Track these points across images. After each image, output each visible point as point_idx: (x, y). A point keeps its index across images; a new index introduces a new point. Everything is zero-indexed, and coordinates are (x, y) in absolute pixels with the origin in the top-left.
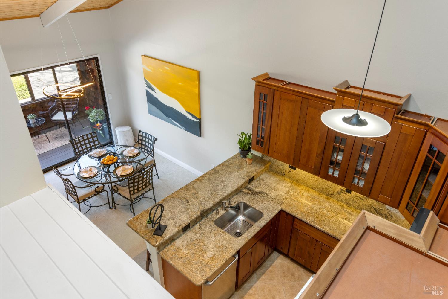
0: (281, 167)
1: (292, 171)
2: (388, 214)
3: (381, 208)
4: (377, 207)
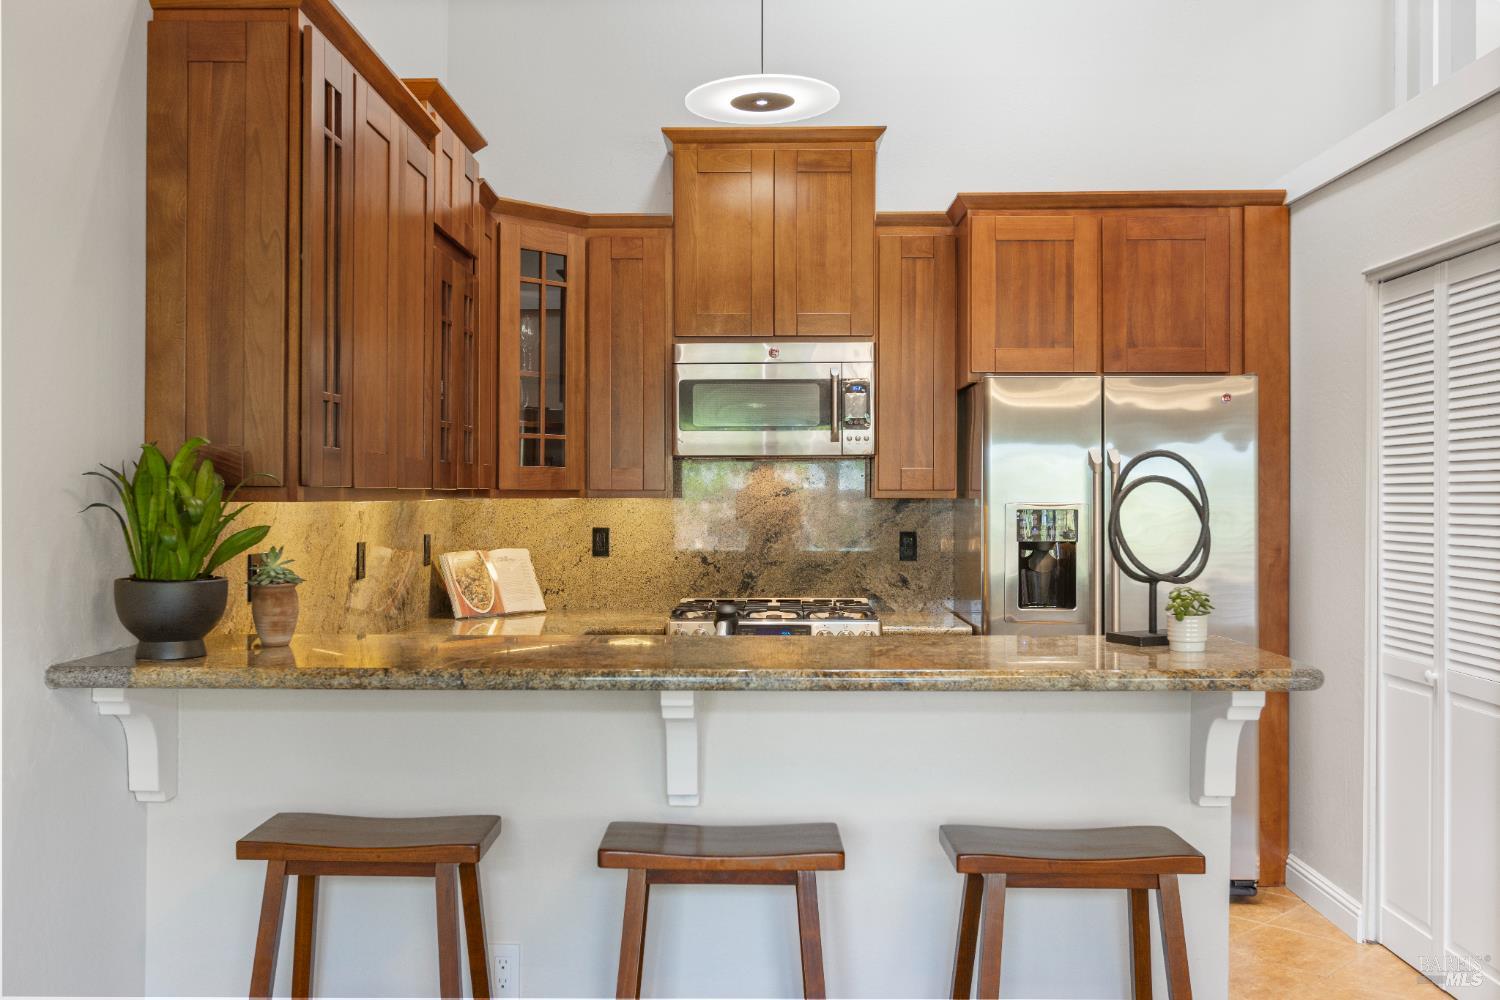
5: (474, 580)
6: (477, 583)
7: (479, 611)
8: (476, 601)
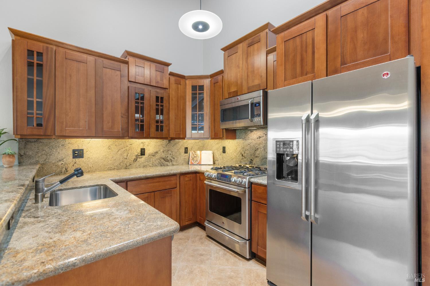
0: (60, 163)
1: (78, 162)
2: (171, 158)
3: (166, 156)
4: (164, 156)
5: (195, 157)
6: (196, 158)
7: (195, 164)
8: (194, 161)
